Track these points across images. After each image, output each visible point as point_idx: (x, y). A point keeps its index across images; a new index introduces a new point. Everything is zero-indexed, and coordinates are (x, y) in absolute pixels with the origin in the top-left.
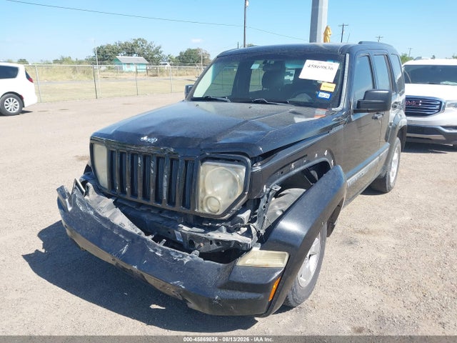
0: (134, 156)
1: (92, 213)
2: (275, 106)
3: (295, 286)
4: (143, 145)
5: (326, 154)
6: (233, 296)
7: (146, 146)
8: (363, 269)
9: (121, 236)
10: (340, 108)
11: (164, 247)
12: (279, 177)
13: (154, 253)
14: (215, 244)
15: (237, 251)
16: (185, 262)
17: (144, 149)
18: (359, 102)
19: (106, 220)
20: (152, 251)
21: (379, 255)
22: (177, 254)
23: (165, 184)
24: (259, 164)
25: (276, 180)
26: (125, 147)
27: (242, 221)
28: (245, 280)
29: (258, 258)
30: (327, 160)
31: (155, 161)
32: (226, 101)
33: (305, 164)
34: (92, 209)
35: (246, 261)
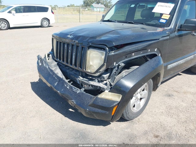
0: (64, 44)
1: (47, 67)
2: (136, 25)
3: (128, 111)
4: (67, 39)
5: (156, 50)
6: (94, 110)
7: (68, 39)
8: (171, 109)
9: (56, 78)
10: (169, 28)
11: (71, 85)
12: (124, 59)
13: (66, 87)
14: (91, 87)
15: (99, 91)
16: (78, 93)
17: (67, 41)
18: (181, 25)
19: (52, 71)
20: (66, 86)
21: (182, 103)
22: (75, 88)
23: (74, 57)
24: (113, 52)
25: (122, 60)
26: (61, 39)
27: (104, 78)
28: (100, 104)
29: (107, 95)
30: (156, 53)
31: (71, 46)
32: (115, 22)
33: (142, 54)
34: (48, 65)
35: (102, 96)
